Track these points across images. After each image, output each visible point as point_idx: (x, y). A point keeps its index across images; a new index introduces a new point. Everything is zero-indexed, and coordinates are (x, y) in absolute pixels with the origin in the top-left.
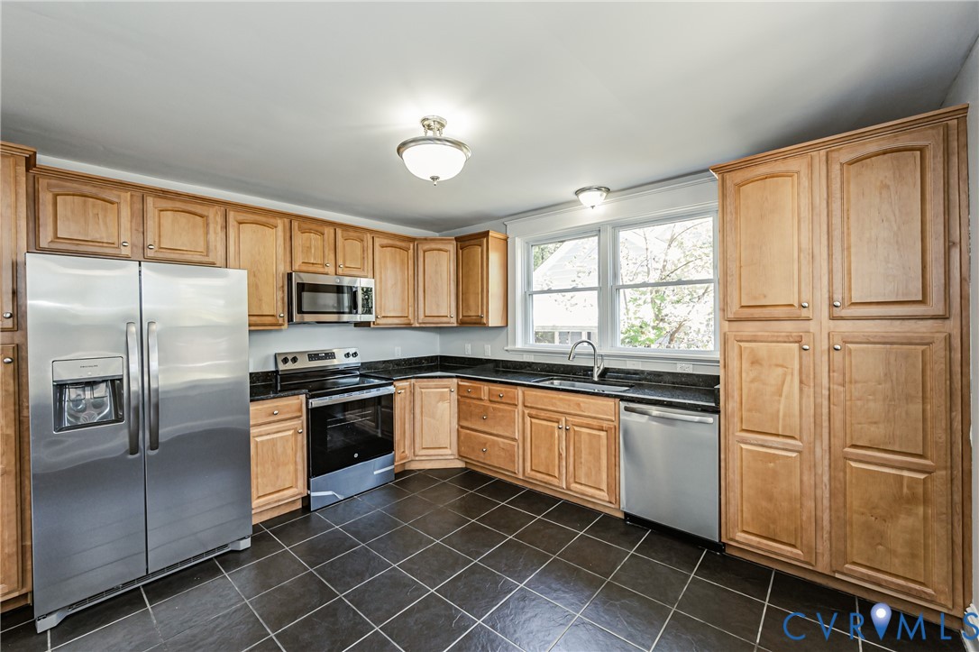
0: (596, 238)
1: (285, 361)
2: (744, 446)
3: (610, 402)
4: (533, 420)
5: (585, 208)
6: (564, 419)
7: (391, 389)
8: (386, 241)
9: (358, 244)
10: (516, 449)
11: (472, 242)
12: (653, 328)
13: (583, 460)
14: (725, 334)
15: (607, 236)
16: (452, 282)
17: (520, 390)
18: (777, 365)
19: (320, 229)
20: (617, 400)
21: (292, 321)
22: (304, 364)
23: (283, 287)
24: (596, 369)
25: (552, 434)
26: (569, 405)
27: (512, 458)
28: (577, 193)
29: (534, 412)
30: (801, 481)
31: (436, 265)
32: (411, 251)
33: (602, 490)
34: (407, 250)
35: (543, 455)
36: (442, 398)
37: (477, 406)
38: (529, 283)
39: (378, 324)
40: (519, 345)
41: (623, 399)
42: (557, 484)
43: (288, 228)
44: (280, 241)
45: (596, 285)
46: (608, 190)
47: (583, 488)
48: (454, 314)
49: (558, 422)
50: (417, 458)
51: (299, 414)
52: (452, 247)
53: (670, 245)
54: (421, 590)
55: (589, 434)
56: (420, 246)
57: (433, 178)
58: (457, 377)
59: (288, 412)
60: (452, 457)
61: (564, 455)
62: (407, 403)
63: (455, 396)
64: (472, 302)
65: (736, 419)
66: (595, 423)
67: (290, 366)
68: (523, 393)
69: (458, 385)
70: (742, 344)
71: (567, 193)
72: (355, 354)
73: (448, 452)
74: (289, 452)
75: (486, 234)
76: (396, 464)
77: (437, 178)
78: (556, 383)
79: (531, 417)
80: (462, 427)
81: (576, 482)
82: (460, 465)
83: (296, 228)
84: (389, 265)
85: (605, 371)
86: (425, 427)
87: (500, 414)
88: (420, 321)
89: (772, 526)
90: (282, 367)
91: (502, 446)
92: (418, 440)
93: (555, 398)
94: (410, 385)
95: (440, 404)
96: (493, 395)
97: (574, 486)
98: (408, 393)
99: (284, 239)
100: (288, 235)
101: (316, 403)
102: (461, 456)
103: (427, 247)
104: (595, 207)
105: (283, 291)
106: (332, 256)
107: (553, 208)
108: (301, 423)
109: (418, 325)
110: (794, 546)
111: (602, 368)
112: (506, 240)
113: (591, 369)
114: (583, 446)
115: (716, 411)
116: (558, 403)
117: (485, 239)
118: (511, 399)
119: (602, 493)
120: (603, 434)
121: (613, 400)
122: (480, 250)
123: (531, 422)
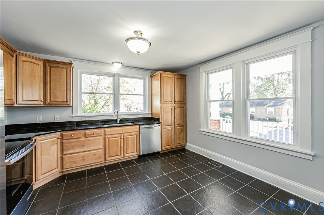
2: (164, 129)
5: (115, 68)
6: (122, 135)
10: (102, 152)
13: (129, 146)
14: (161, 107)
20: (139, 125)
24: (118, 119)
25: (118, 141)
28: (113, 62)
29: (109, 136)
30: (172, 133)
35: (114, 150)
36: (53, 143)
37: (78, 141)
38: (81, 89)
42: (120, 157)
45: (112, 93)
46: (123, 64)
47: (129, 154)
49: (120, 137)
50: (38, 182)
52: (42, 64)
55: (131, 137)
57: (138, 52)
58: (61, 131)
65: (163, 124)
66: (133, 134)
69: (62, 135)
70: (164, 109)
75: (70, 64)
79: (109, 138)
80: (64, 155)
81: (127, 154)
82: (59, 175)
85: (121, 120)
86: (43, 162)
87: (92, 141)
91: (94, 154)
92: (39, 171)
96: (87, 134)
97: (126, 155)
102: (64, 169)
103: (24, 59)
112: (73, 68)
115: (160, 123)
117: (69, 66)
118: (99, 134)
119: (135, 153)
120: (135, 136)
121: (137, 126)
122: (65, 70)
123: (109, 140)
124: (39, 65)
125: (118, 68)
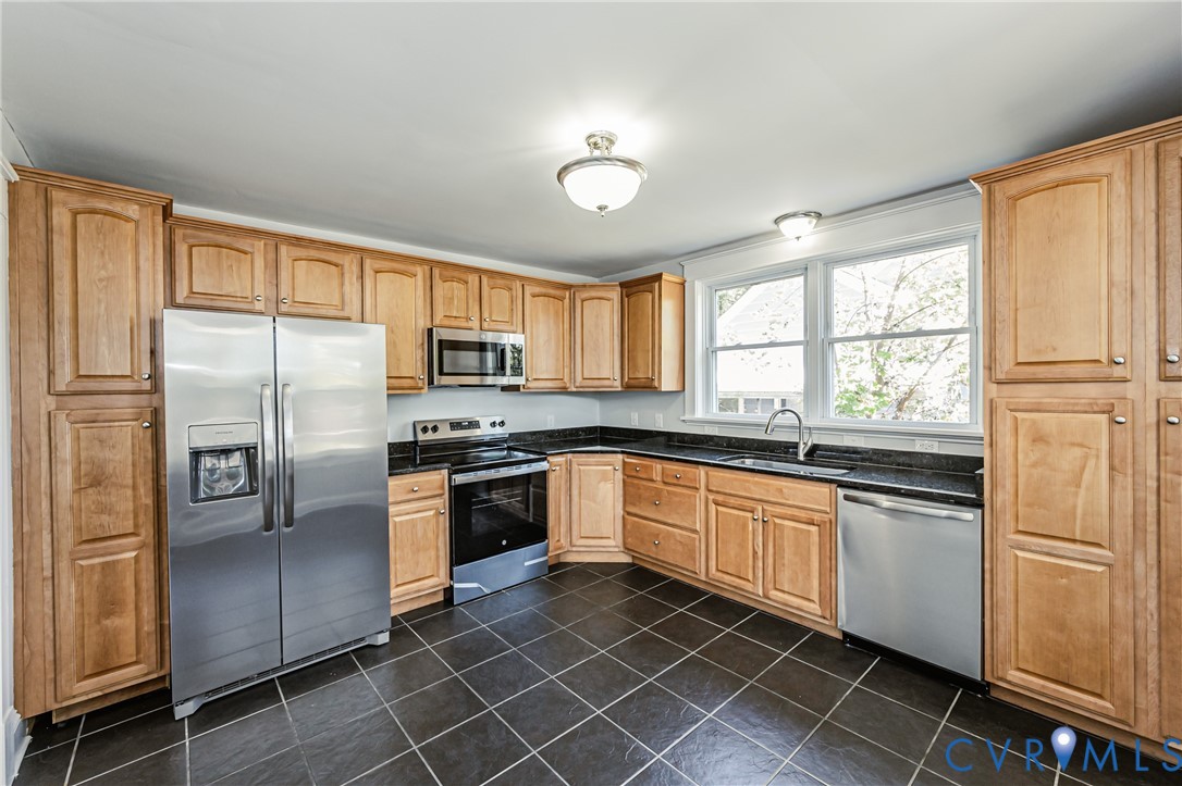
0: (802, 278)
1: (425, 430)
2: (1020, 554)
3: (825, 489)
4: (720, 508)
5: (788, 240)
6: (760, 508)
7: (543, 466)
8: (537, 290)
9: (506, 293)
10: (697, 543)
11: (642, 287)
12: (874, 394)
13: (786, 562)
14: (991, 401)
15: (816, 275)
16: (616, 337)
17: (702, 470)
18: (1073, 444)
19: (463, 276)
20: (834, 486)
21: (433, 383)
22: (445, 433)
23: (423, 344)
24: (802, 446)
25: (745, 526)
26: (768, 491)
27: (691, 555)
28: (777, 221)
29: (720, 498)
31: (597, 316)
32: (567, 301)
33: (813, 601)
34: (562, 299)
35: (732, 553)
36: (604, 477)
37: (648, 488)
38: (712, 337)
39: (529, 388)
40: (699, 414)
41: (841, 485)
42: (751, 590)
43: (428, 276)
44: (420, 292)
45: (802, 338)
46: (819, 215)
47: (786, 597)
48: (618, 376)
49: (753, 512)
50: (574, 549)
51: (441, 492)
52: (615, 295)
53: (897, 286)
54: (585, 711)
55: (795, 529)
56: (577, 294)
57: (600, 208)
58: (623, 452)
59: (429, 489)
60: (617, 550)
61: (760, 553)
62: (563, 482)
63: (619, 475)
64: (640, 362)
65: (1009, 517)
66: (803, 515)
67: (430, 436)
68: (707, 474)
69: (624, 462)
70: (1017, 414)
71: (764, 221)
72: (502, 424)
73: (611, 542)
74: (430, 535)
75: (658, 277)
76: (549, 555)
77: (606, 207)
78: (749, 463)
79: (717, 504)
80: (629, 513)
81: (777, 589)
82: (625, 559)
83: (437, 276)
84: (541, 317)
85: (814, 448)
86: (584, 513)
87: (677, 499)
88: (577, 384)
89: (1064, 666)
90: (421, 437)
91: (678, 538)
92: (575, 527)
93: (748, 481)
94: (566, 461)
95: (602, 484)
96: (667, 476)
97: (774, 593)
98: (564, 471)
99: (424, 289)
100: (428, 284)
101: (460, 479)
102: (627, 549)
103: (585, 295)
104: (801, 239)
105: (423, 350)
106: (477, 308)
107: (744, 242)
108: (443, 503)
109: (575, 390)
110: (1100, 696)
111: (809, 444)
112: (683, 284)
113: (796, 446)
114: (786, 544)
115: (978, 504)
116: (753, 488)
117: (657, 284)
118: (691, 480)
119: (812, 605)
120: (814, 529)
121: (827, 485)
122: (650, 297)
123: (717, 510)
124: (609, 300)
125: (798, 238)
